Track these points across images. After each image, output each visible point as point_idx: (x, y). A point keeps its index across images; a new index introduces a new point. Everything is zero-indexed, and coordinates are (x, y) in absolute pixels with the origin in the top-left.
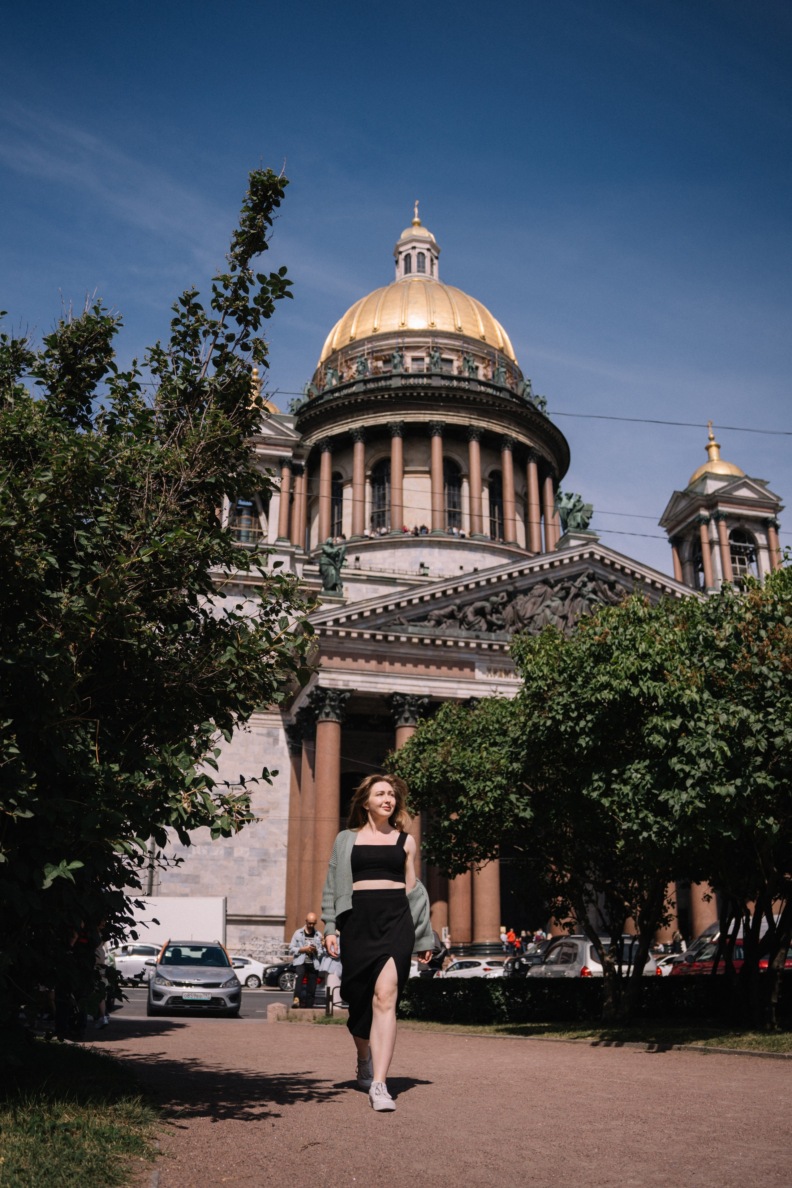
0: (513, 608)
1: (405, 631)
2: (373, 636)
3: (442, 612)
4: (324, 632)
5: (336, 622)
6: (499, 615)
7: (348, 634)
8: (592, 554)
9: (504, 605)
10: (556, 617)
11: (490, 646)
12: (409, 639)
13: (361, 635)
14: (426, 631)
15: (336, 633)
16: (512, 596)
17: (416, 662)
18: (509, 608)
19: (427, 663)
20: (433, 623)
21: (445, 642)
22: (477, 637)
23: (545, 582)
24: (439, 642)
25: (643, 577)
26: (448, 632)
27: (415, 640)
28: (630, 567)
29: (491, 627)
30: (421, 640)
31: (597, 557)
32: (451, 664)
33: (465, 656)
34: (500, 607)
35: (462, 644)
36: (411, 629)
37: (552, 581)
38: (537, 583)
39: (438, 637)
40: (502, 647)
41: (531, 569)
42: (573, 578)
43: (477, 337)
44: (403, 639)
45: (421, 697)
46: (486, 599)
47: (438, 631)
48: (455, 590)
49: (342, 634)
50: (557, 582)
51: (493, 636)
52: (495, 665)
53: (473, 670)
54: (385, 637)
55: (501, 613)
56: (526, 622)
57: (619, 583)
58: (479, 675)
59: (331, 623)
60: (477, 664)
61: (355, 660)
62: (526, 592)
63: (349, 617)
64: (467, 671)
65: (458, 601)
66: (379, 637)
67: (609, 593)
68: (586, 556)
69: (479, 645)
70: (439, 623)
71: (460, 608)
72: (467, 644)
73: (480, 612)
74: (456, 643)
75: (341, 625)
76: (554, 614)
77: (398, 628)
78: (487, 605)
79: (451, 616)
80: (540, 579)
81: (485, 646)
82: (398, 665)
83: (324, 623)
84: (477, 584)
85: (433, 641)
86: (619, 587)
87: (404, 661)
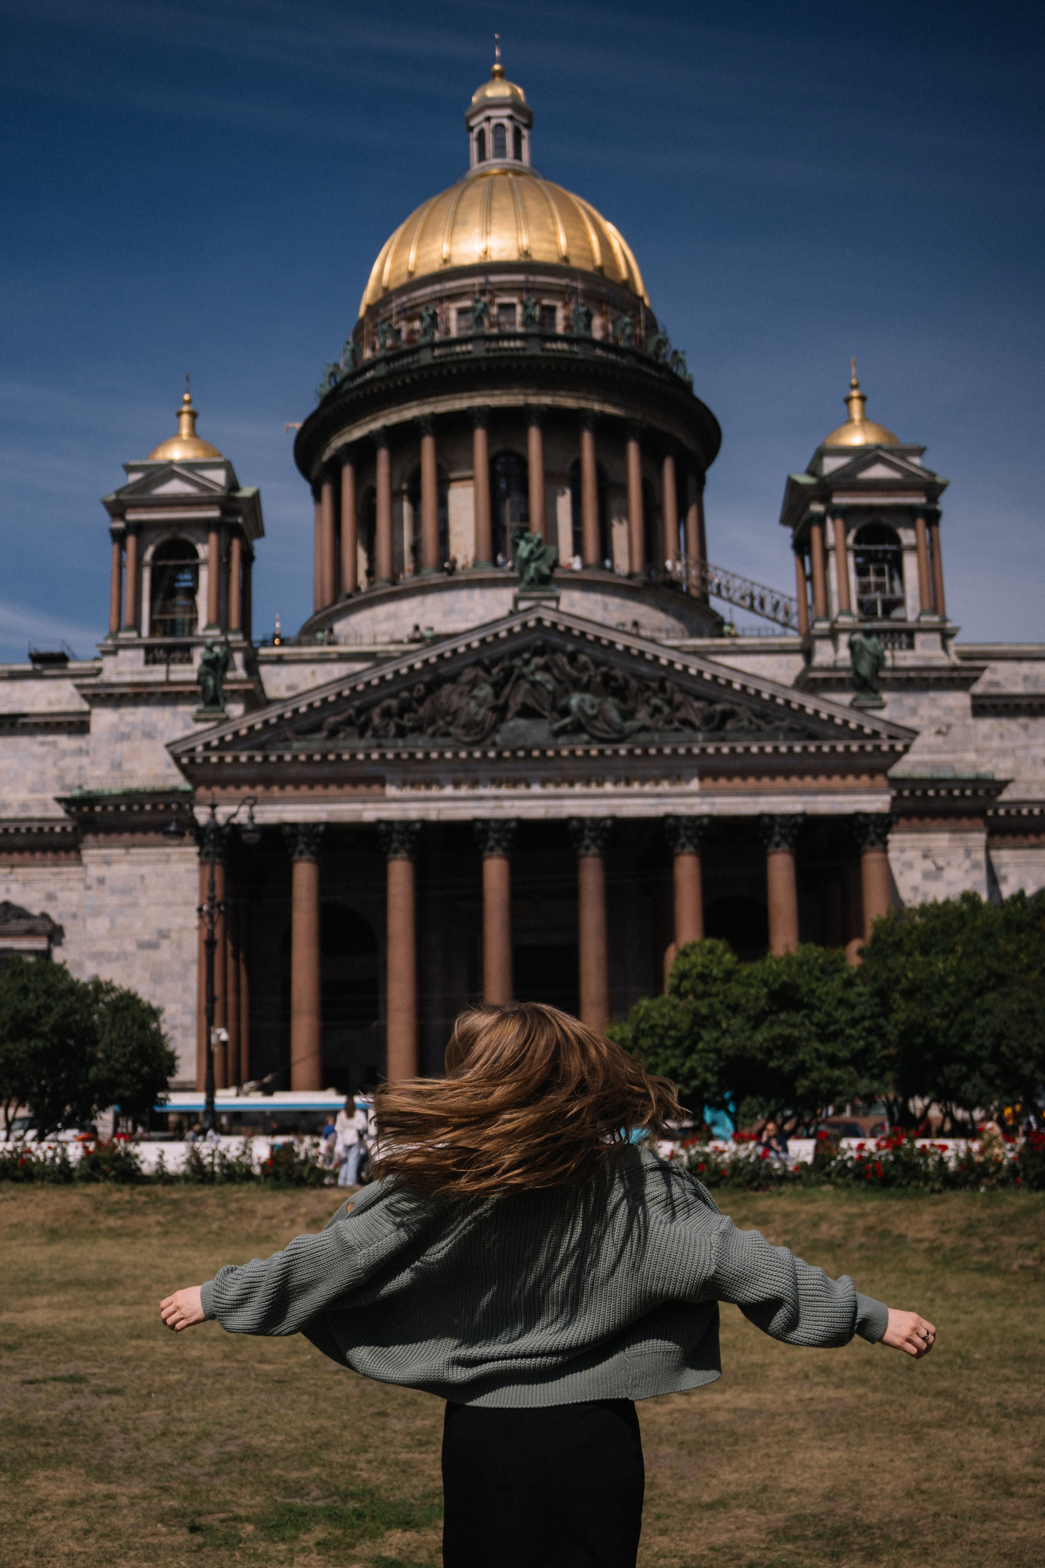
0: (433, 703)
1: (289, 748)
2: (251, 759)
3: (339, 718)
4: (192, 760)
5: (207, 746)
6: (412, 715)
7: (221, 759)
8: (539, 621)
9: (420, 701)
10: (482, 711)
11: (398, 756)
12: (295, 758)
13: (236, 759)
14: (314, 746)
15: (207, 759)
16: (433, 687)
17: (312, 783)
18: (427, 704)
19: (326, 782)
20: (324, 734)
21: (339, 757)
22: (380, 746)
23: (478, 664)
24: (331, 757)
25: (612, 644)
26: (341, 744)
27: (302, 758)
28: (592, 632)
29: (401, 732)
30: (310, 757)
31: (547, 623)
32: (355, 781)
33: (370, 770)
34: (414, 704)
35: (361, 756)
36: (296, 745)
37: (487, 662)
38: (467, 666)
39: (330, 752)
40: (412, 755)
41: (454, 651)
42: (516, 653)
43: (554, 259)
44: (288, 758)
45: (316, 825)
46: (395, 696)
47: (330, 745)
48: (353, 689)
49: (214, 759)
50: (494, 662)
51: (400, 742)
52: (411, 776)
53: (383, 785)
54: (266, 758)
55: (416, 711)
56: (448, 719)
57: (584, 653)
58: (391, 791)
59: (200, 749)
60: (388, 777)
61: (238, 787)
62: (453, 679)
63: (222, 739)
64: (376, 788)
65: (357, 703)
66: (259, 759)
67: (568, 668)
68: (532, 624)
69: (383, 756)
70: (333, 733)
71: (360, 711)
72: (368, 756)
73: (387, 713)
74: (353, 756)
75: (216, 749)
76: (480, 706)
77: (281, 745)
78: (394, 703)
79: (349, 722)
80: (472, 659)
81: (390, 756)
82: (289, 789)
83: (193, 750)
84: (382, 678)
85: (324, 757)
86: (583, 658)
87: (297, 783)
